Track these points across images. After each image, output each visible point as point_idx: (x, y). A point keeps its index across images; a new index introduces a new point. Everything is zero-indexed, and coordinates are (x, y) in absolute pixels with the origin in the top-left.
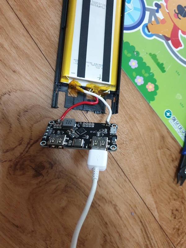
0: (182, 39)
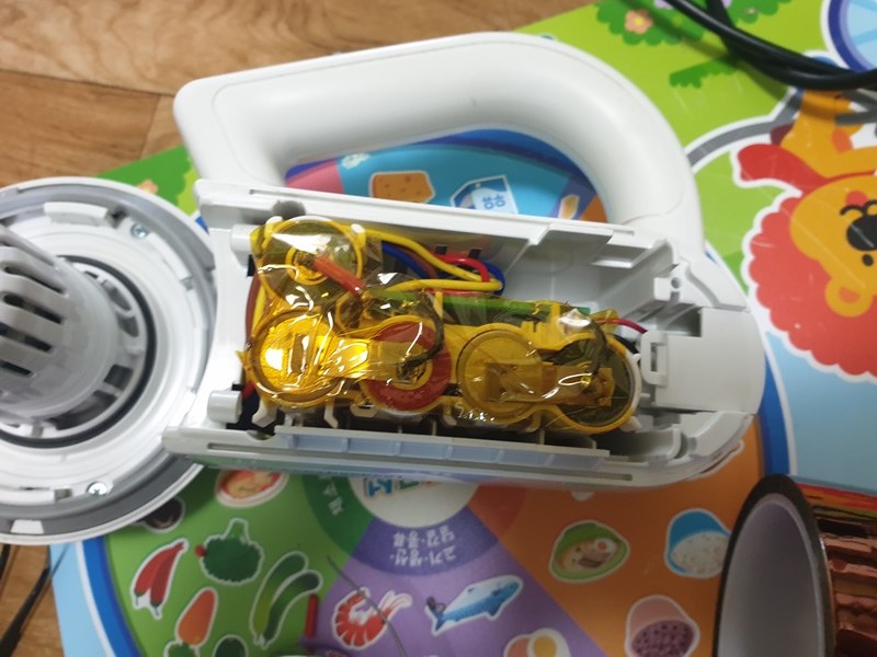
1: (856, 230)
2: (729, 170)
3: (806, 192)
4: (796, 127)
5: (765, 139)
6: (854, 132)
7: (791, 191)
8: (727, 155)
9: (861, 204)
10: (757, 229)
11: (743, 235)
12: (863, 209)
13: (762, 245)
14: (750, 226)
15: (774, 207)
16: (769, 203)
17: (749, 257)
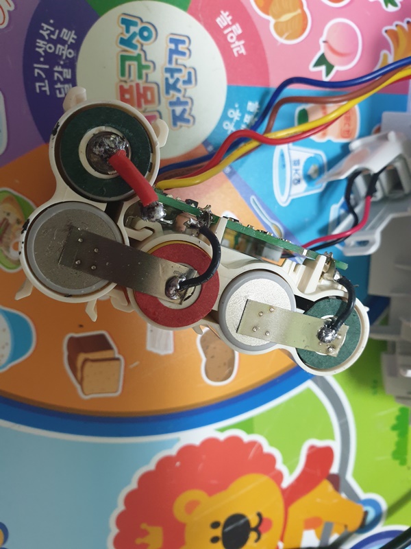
0: (297, 463)
1: (242, 521)
2: (321, 438)
3: (283, 492)
4: (335, 493)
5: (334, 469)
6: (317, 534)
7: (288, 481)
8: (332, 438)
9: (261, 528)
10: (267, 449)
11: (267, 437)
12: (256, 529)
13: (254, 450)
14: (271, 444)
15: (280, 466)
16: (285, 462)
17: (246, 438)
